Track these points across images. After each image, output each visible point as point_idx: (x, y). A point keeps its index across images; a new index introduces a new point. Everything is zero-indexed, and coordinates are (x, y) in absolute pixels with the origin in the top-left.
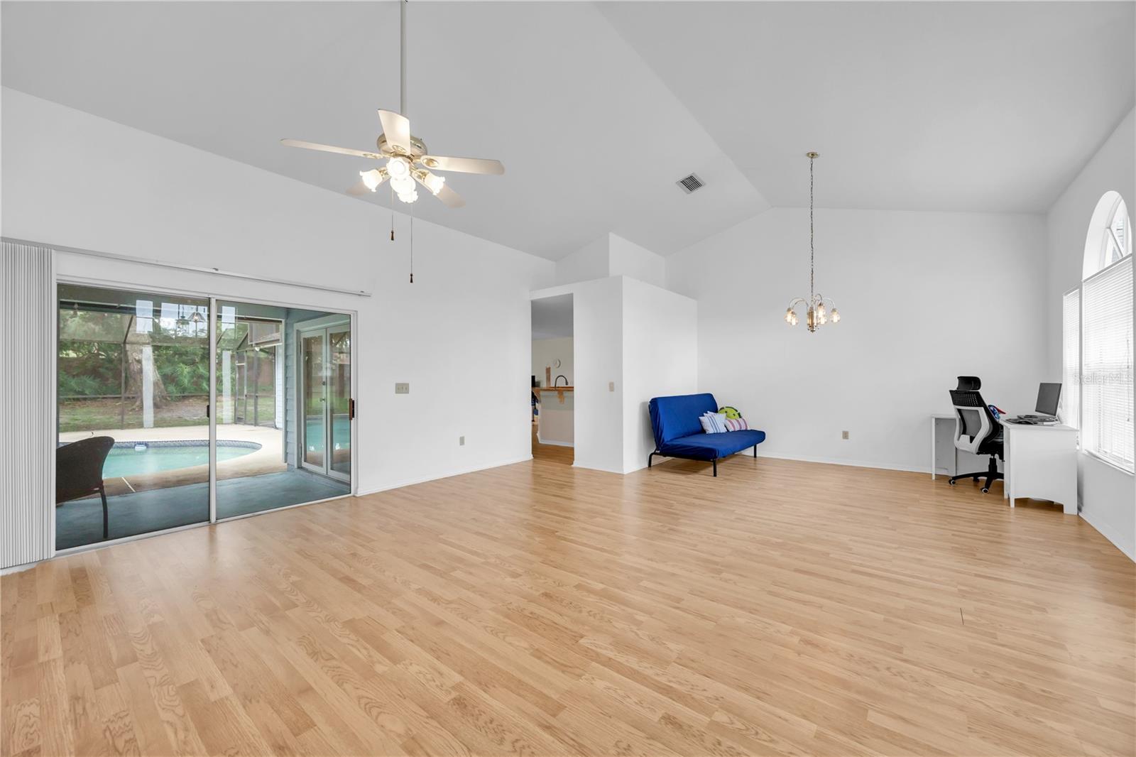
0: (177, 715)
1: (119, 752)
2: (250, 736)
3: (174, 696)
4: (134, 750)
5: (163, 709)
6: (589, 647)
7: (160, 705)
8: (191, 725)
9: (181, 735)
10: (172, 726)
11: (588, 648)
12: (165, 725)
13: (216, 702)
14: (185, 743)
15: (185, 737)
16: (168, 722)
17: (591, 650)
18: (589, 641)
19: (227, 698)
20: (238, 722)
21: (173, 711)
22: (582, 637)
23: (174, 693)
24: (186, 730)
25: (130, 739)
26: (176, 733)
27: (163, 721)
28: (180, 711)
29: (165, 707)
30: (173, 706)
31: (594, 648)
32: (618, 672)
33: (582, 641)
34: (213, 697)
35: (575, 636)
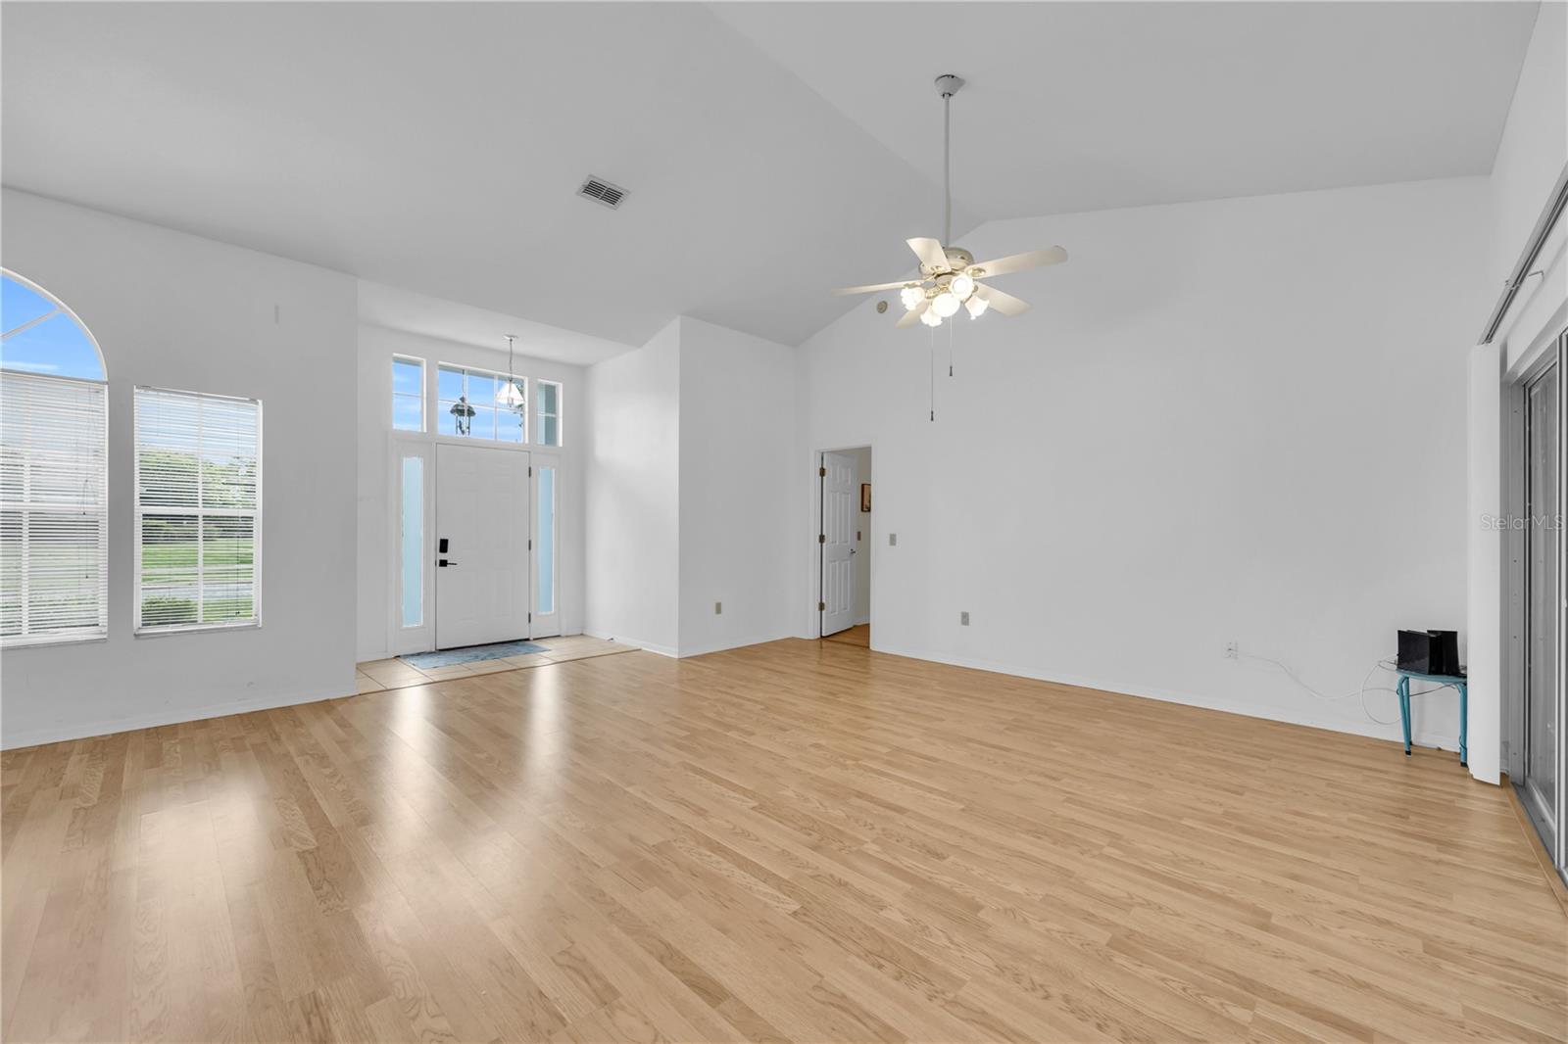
6: (788, 898)
11: (789, 896)
17: (784, 894)
18: (787, 906)
22: (795, 913)
31: (781, 896)
32: (760, 868)
33: (796, 907)
35: (805, 915)
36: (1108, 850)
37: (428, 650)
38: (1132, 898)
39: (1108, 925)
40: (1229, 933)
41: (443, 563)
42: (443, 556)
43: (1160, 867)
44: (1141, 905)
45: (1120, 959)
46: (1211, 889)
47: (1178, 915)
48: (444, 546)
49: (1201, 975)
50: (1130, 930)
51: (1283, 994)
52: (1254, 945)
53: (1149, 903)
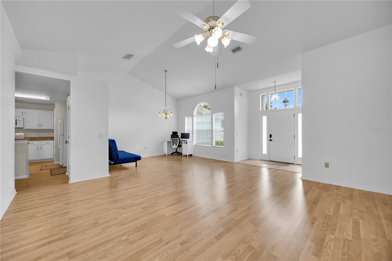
0: (327, 250)
1: (348, 255)
2: (315, 229)
3: (323, 257)
4: (344, 251)
5: (329, 255)
7: (329, 257)
8: (325, 243)
9: (329, 243)
10: (330, 248)
12: (331, 250)
13: (314, 243)
14: (330, 241)
15: (329, 242)
16: (330, 250)
19: (311, 241)
20: (314, 234)
21: (327, 251)
23: (323, 258)
24: (327, 243)
25: (343, 255)
26: (330, 245)
27: (331, 251)
28: (325, 250)
29: (328, 255)
30: (326, 253)
34: (313, 244)
36: (125, 237)
37: (268, 160)
38: (104, 232)
39: (102, 224)
40: (77, 244)
41: (271, 140)
42: (270, 139)
43: (109, 245)
44: (101, 232)
45: (93, 222)
46: (91, 252)
47: (92, 237)
48: (271, 136)
49: (77, 231)
50: (97, 227)
51: (59, 241)
52: (70, 246)
53: (100, 234)
